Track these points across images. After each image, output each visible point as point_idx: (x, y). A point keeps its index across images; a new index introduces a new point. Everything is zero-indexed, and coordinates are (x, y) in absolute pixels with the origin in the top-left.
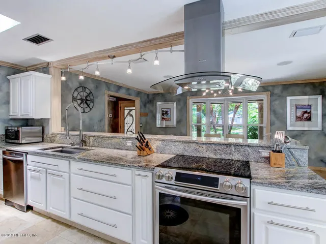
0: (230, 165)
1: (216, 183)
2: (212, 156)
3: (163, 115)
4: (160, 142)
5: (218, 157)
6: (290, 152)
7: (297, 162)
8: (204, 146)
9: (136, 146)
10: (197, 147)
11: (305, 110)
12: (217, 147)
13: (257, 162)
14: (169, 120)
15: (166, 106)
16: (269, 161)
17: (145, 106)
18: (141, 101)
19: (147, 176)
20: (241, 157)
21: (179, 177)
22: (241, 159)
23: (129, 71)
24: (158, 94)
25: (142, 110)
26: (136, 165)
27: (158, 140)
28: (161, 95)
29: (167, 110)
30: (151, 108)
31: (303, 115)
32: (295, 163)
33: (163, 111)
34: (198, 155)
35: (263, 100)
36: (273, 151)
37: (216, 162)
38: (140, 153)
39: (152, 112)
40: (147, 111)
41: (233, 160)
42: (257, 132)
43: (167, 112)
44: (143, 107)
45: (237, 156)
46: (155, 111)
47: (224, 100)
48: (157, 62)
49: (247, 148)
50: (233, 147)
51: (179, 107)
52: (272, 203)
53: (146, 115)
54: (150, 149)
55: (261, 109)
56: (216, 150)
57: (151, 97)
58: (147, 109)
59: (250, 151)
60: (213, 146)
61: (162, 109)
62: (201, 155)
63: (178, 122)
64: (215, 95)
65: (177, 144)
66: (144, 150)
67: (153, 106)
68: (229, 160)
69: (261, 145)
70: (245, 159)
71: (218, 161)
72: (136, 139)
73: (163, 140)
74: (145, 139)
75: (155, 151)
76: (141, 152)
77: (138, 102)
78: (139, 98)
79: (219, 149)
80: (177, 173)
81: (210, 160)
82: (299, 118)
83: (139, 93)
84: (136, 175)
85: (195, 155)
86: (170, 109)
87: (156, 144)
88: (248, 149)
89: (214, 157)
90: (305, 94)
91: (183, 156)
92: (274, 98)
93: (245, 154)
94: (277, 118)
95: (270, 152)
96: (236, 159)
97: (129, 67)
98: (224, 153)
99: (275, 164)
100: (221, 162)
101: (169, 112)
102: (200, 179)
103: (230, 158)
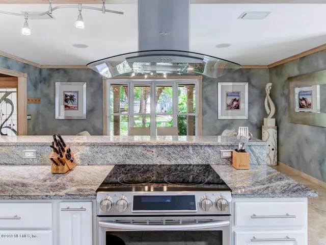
0: (188, 171)
1: (192, 203)
2: (165, 162)
3: (66, 101)
4: (88, 148)
5: (173, 162)
6: (251, 150)
7: (257, 160)
8: (154, 150)
9: (52, 159)
10: (145, 152)
11: (234, 98)
12: (172, 150)
13: (218, 164)
14: (76, 108)
15: (71, 88)
16: (232, 163)
17: (35, 86)
18: (29, 79)
19: (82, 209)
20: (200, 160)
21: (139, 203)
22: (200, 163)
23: (26, 31)
24: (58, 69)
25: (32, 94)
26: (61, 194)
27: (84, 144)
28: (62, 72)
29: (72, 94)
30: (46, 91)
31: (233, 103)
32: (255, 162)
33: (66, 96)
34: (146, 162)
35: (194, 85)
36: (236, 150)
37: (170, 169)
38: (57, 169)
39: (47, 96)
40: (39, 94)
41: (190, 165)
42: (185, 122)
43: (72, 98)
44: (32, 88)
45: (195, 160)
46: (52, 96)
47: (151, 83)
48: (80, 24)
49: (207, 149)
50: (191, 148)
51: (92, 90)
52: (254, 217)
53: (37, 101)
54: (72, 161)
55: (190, 95)
56: (169, 154)
57: (45, 73)
58: (39, 92)
59: (210, 151)
60: (166, 149)
61: (64, 92)
62: (150, 162)
63: (90, 111)
64: (146, 76)
65: (114, 149)
66: (64, 165)
67: (49, 86)
68: (186, 165)
69: (223, 144)
70: (204, 163)
71: (173, 168)
72: (51, 146)
73: (93, 145)
74: (64, 145)
75: (79, 162)
76: (59, 167)
77: (23, 81)
78: (26, 75)
79: (174, 153)
80: (135, 197)
81: (163, 168)
82: (229, 107)
83: (25, 67)
84: (63, 210)
85: (142, 164)
86: (77, 92)
87: (81, 152)
88: (209, 150)
89: (168, 163)
90: (234, 81)
91: (124, 166)
92: (205, 83)
93: (205, 156)
94: (209, 106)
95: (232, 152)
96: (195, 163)
97: (26, 25)
98: (181, 157)
99: (240, 166)
100: (176, 170)
101: (75, 97)
102: (169, 201)
103: (188, 163)
